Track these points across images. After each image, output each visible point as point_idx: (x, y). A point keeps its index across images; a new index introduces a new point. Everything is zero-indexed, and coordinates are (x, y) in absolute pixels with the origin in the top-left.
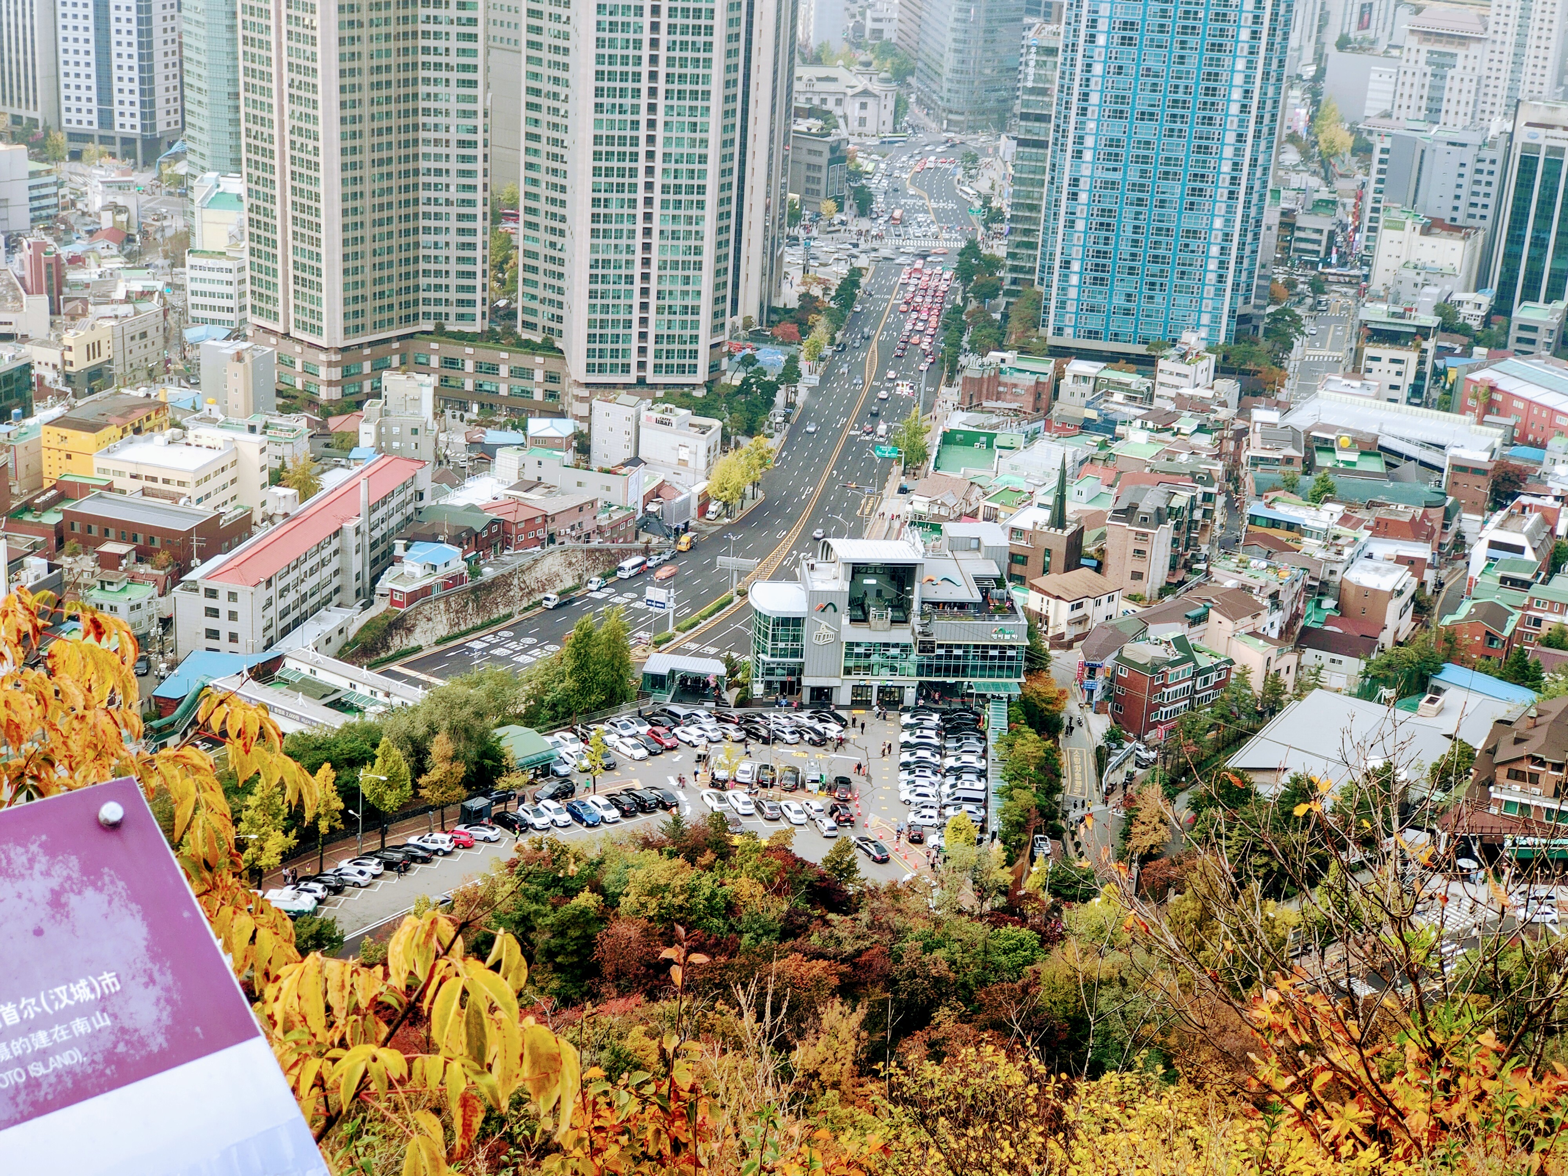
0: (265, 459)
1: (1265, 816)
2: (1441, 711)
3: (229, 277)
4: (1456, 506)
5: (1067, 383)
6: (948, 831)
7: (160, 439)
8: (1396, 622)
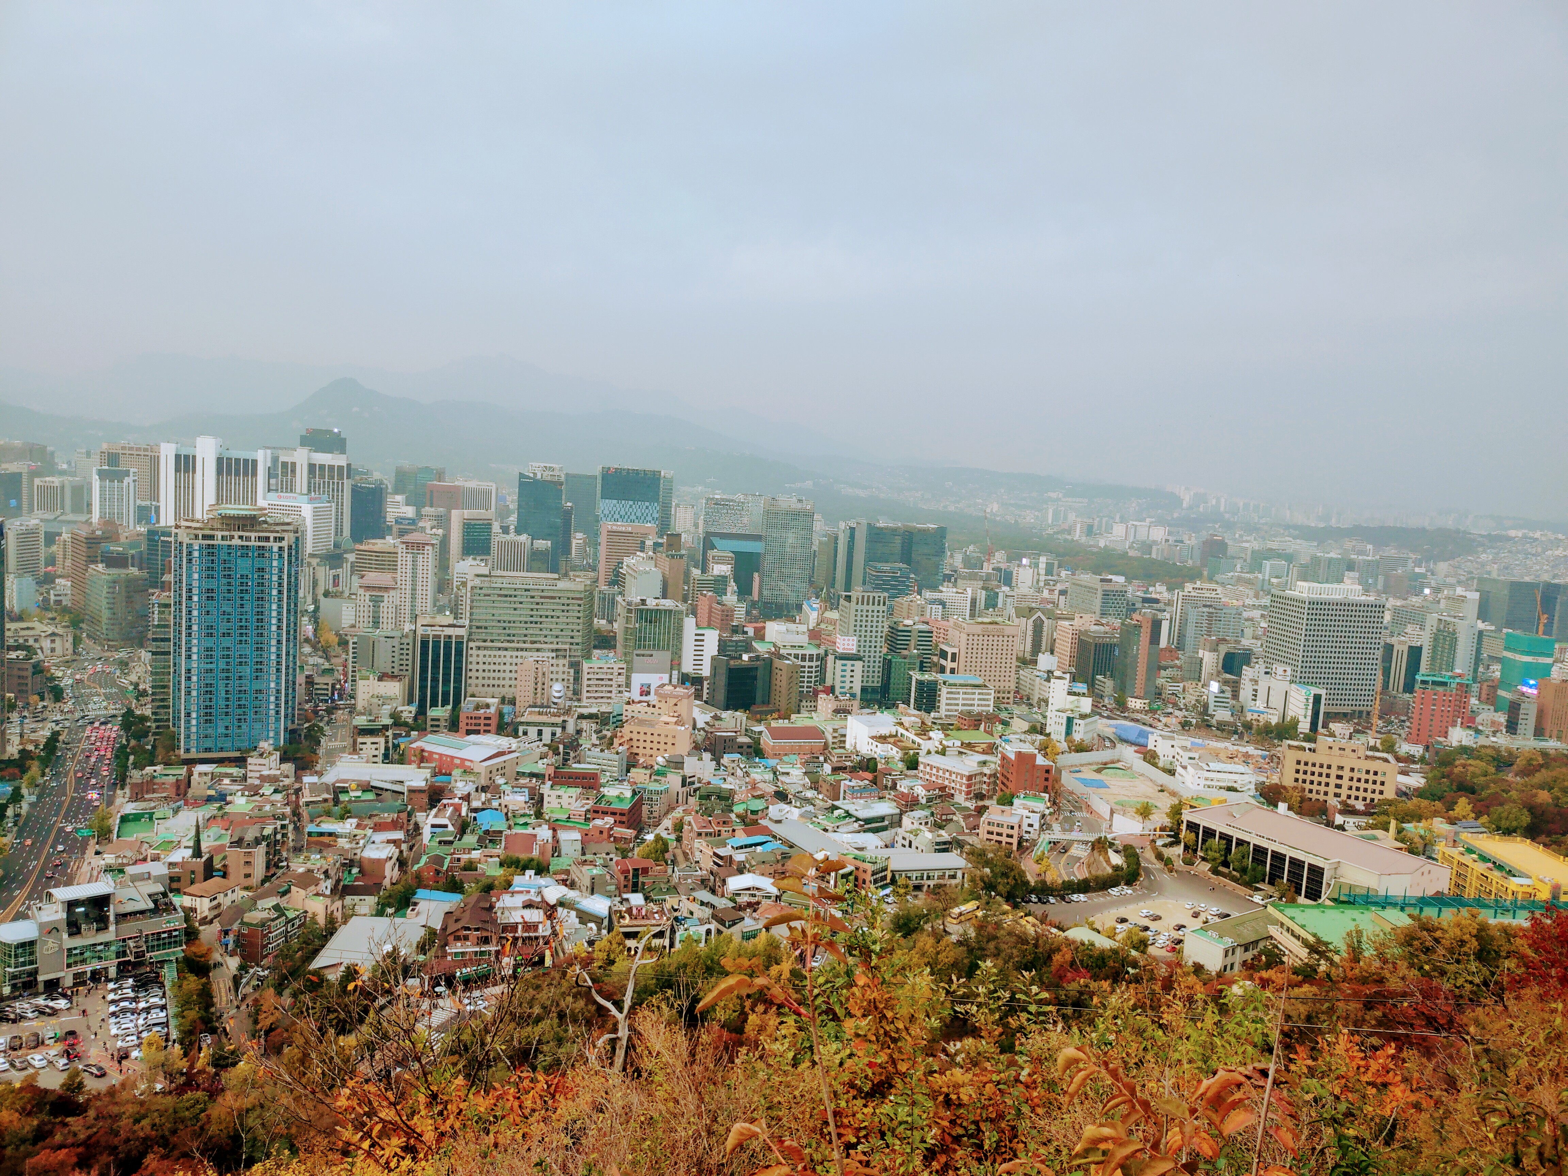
1: (334, 992)
2: (418, 914)
4: (413, 810)
5: (195, 777)
6: (144, 1047)
8: (391, 873)
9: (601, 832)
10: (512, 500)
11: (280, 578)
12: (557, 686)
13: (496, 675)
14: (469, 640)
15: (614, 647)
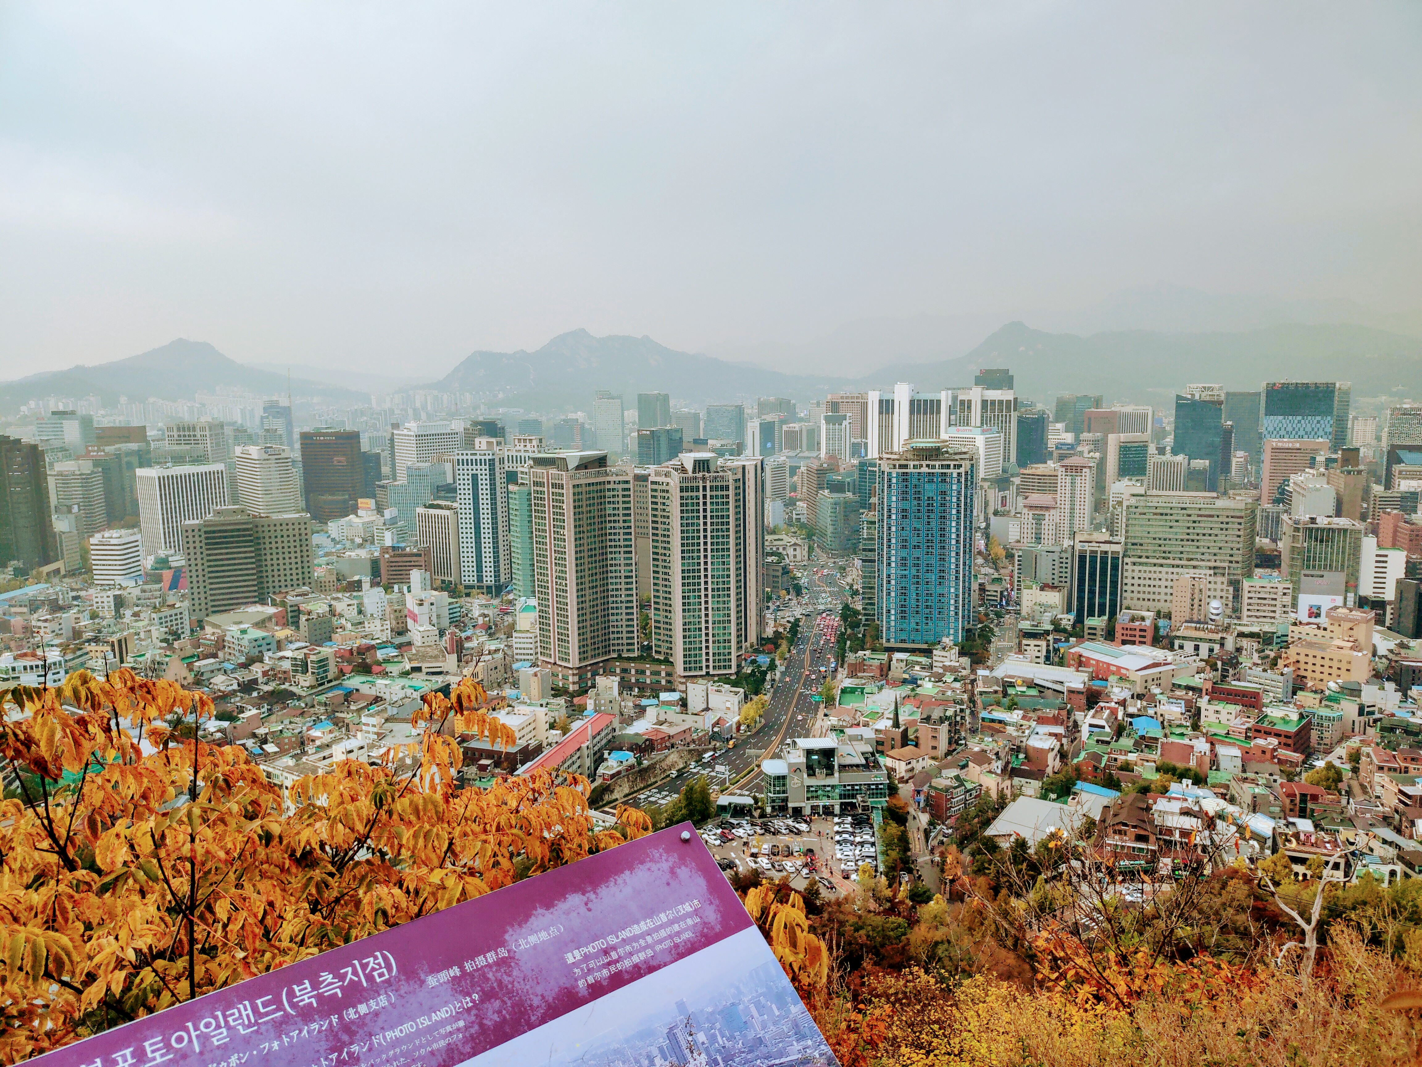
0: (547, 718)
1: (1005, 858)
2: (1078, 803)
3: (531, 641)
4: (1072, 709)
5: (894, 662)
6: (860, 872)
7: (503, 712)
8: (1053, 763)
9: (1264, 752)
10: (1169, 421)
11: (958, 499)
12: (1215, 604)
13: (1152, 589)
14: (1124, 556)
15: (1279, 566)
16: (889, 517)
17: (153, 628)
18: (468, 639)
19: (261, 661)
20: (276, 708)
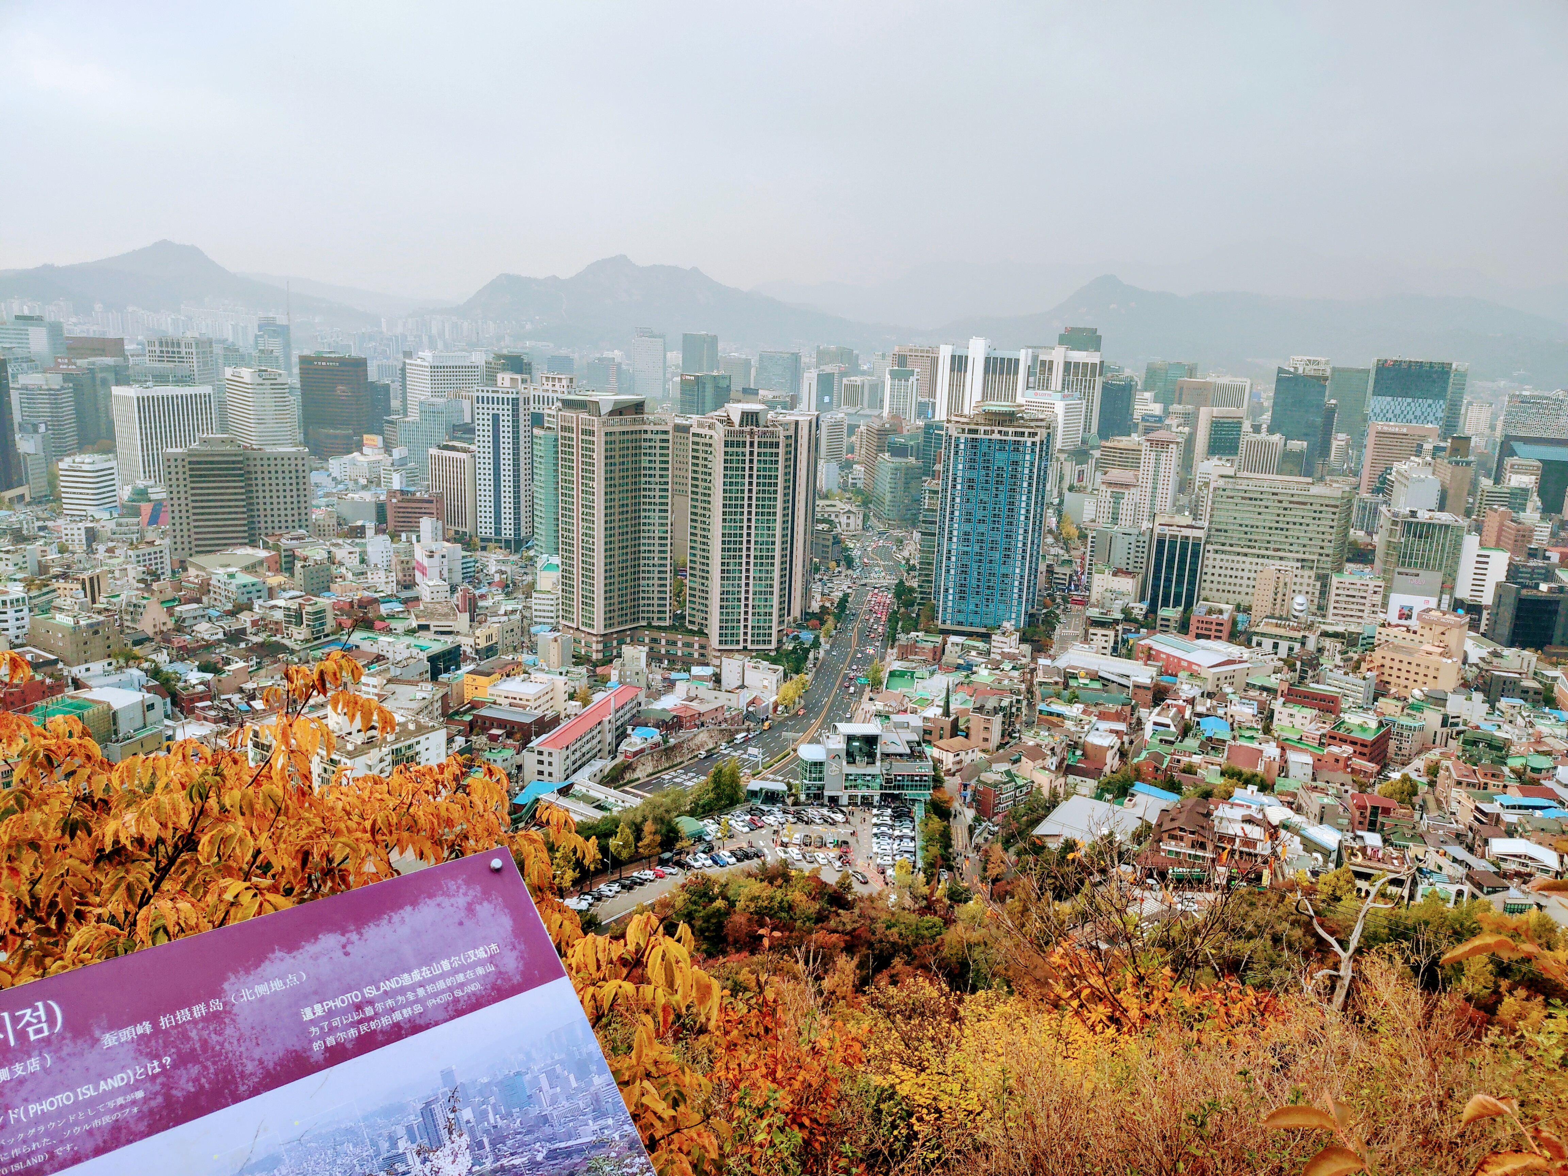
0: (566, 688)
1: (1053, 859)
2: (1134, 805)
3: (552, 602)
4: (1137, 704)
5: (949, 645)
6: (897, 868)
7: (518, 679)
8: (1112, 762)
9: (1337, 761)
10: (1267, 396)
11: (1031, 471)
12: (1300, 599)
13: (1233, 580)
14: (1207, 542)
15: (1372, 562)
16: (954, 486)
17: (129, 567)
18: (483, 597)
19: (251, 610)
20: (267, 661)
